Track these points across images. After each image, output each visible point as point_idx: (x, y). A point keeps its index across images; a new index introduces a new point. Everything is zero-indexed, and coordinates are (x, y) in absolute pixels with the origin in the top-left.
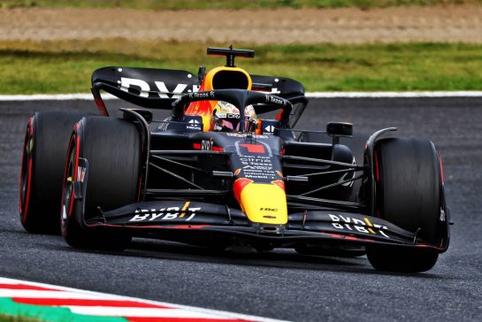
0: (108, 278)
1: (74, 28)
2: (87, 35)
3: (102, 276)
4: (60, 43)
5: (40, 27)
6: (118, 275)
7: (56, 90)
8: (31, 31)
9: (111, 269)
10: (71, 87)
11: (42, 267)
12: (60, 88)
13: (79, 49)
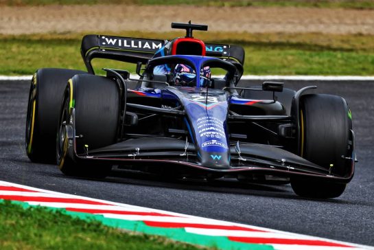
0: (303, 222)
1: (279, 23)
2: (289, 29)
3: (299, 220)
4: (268, 35)
5: (254, 22)
6: (311, 220)
7: (266, 72)
8: (247, 25)
9: (306, 215)
10: (277, 70)
11: (252, 213)
12: (269, 71)
13: (283, 40)
